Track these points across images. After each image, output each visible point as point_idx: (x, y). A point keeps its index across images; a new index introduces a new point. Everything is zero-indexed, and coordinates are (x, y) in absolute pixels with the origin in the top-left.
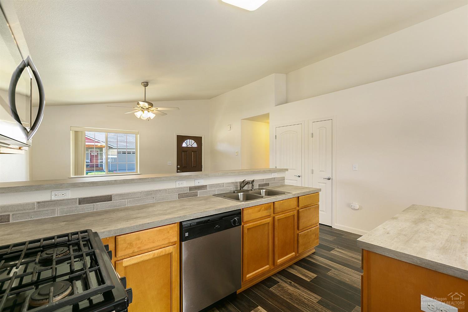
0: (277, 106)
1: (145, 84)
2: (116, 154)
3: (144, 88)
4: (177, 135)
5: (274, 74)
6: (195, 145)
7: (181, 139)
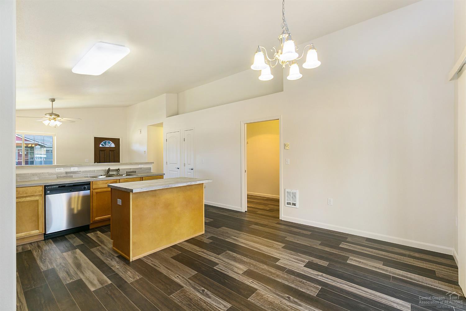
0: (168, 118)
1: (52, 100)
2: (45, 153)
3: (51, 103)
4: (95, 137)
5: (165, 94)
6: (113, 145)
7: (98, 140)
